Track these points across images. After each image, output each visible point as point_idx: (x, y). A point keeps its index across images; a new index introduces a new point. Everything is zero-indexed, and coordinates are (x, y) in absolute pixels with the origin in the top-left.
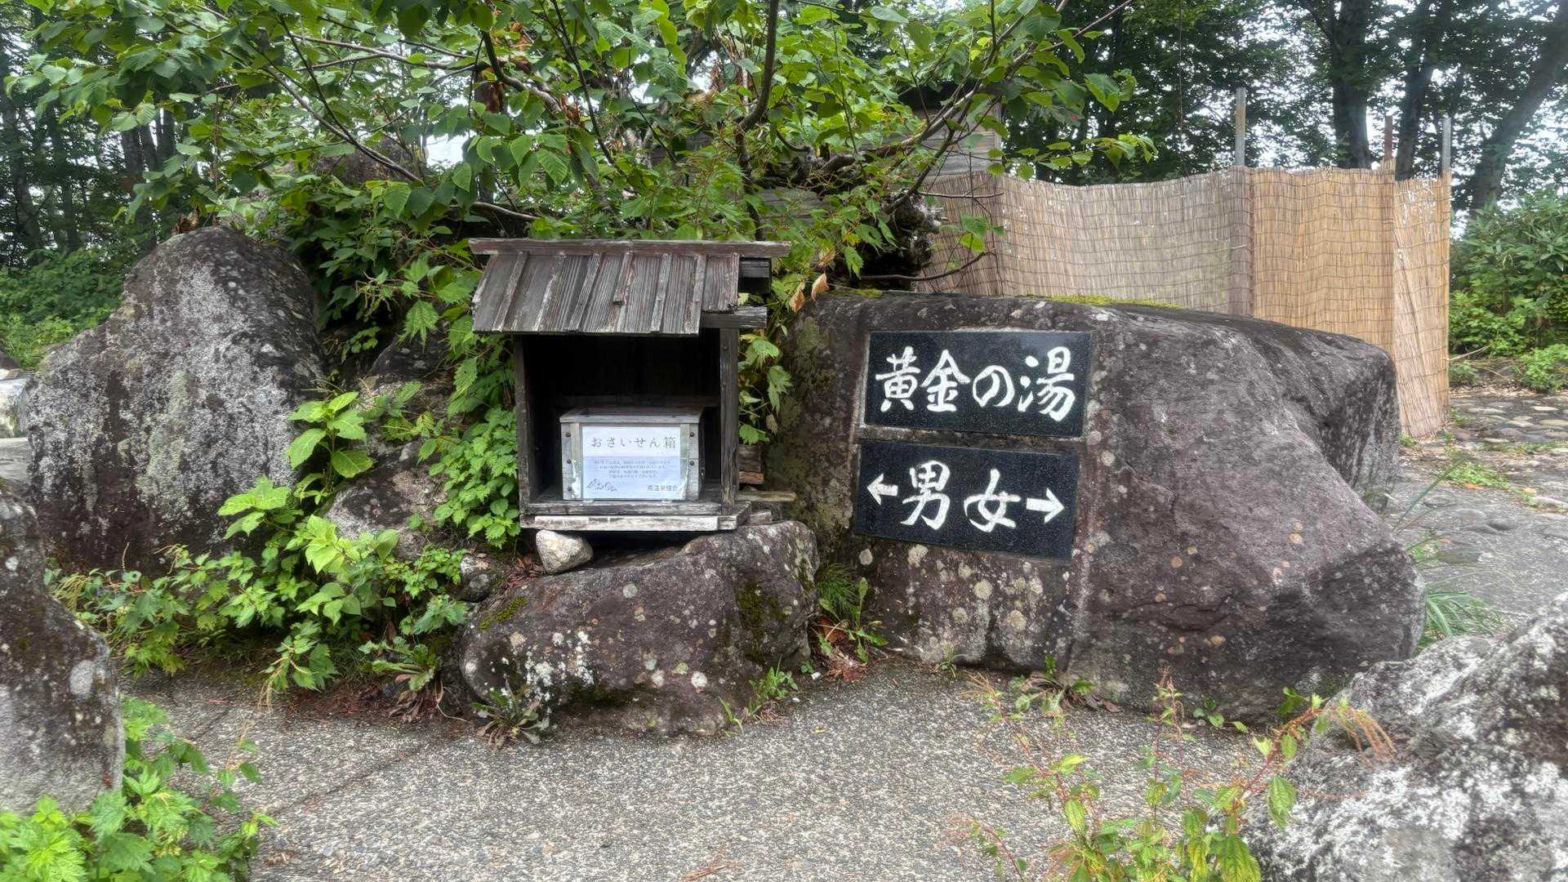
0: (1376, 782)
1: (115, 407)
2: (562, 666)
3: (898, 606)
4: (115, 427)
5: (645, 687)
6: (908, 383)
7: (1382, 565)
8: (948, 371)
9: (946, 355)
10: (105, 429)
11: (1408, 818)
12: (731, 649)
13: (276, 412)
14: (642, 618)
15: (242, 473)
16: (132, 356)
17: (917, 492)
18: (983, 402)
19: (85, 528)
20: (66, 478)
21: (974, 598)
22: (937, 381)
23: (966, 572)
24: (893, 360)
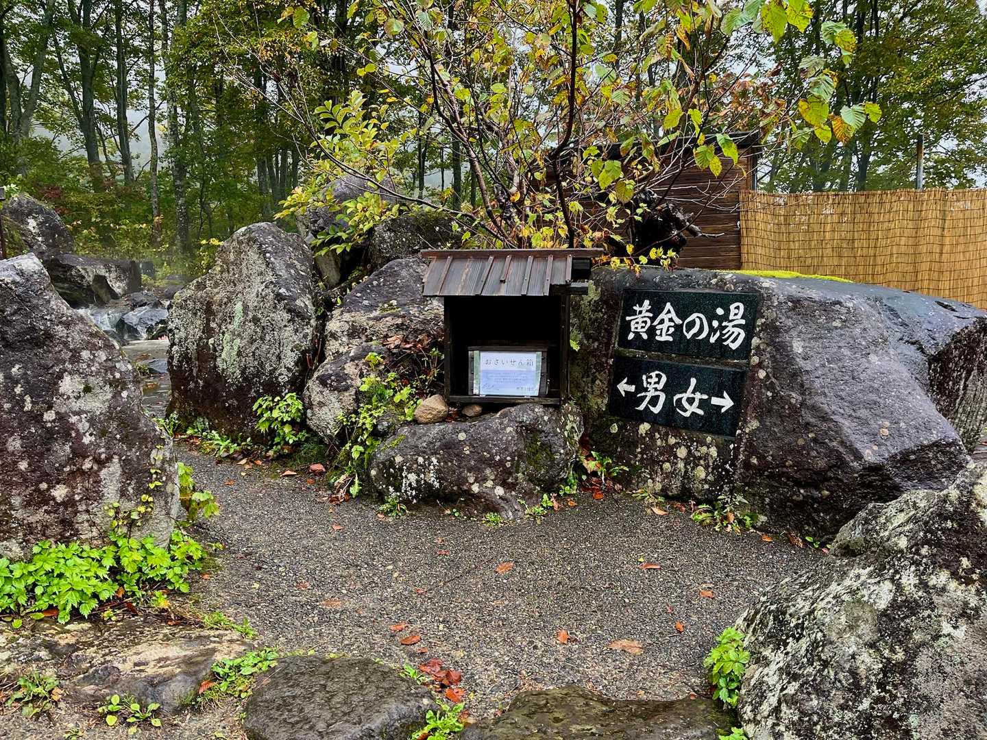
0: (851, 575)
1: (208, 320)
2: (422, 476)
3: (631, 459)
4: (208, 331)
5: (468, 493)
6: (645, 322)
7: (944, 453)
8: (669, 316)
9: (668, 306)
10: (203, 332)
11: (859, 596)
12: (520, 475)
13: (285, 326)
14: (468, 452)
15: (268, 358)
16: (218, 293)
17: (646, 390)
18: (689, 336)
19: (192, 385)
20: (184, 358)
21: (676, 457)
22: (662, 322)
23: (672, 441)
24: (637, 308)
